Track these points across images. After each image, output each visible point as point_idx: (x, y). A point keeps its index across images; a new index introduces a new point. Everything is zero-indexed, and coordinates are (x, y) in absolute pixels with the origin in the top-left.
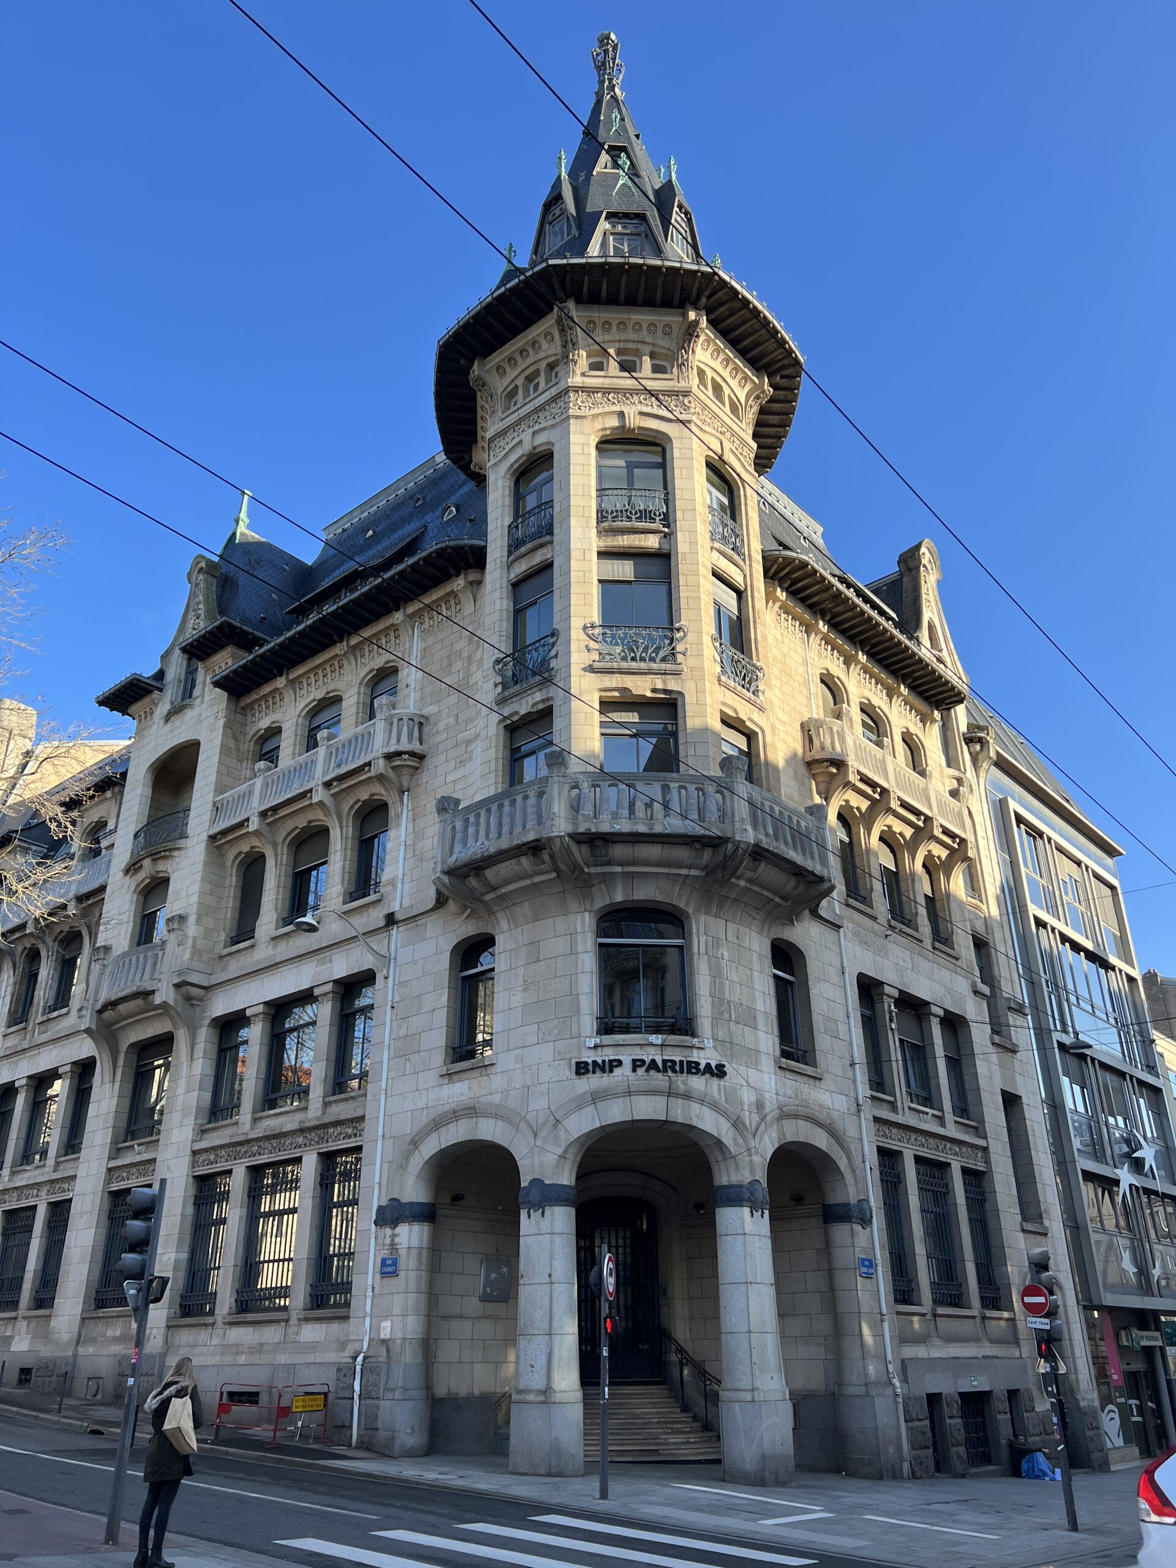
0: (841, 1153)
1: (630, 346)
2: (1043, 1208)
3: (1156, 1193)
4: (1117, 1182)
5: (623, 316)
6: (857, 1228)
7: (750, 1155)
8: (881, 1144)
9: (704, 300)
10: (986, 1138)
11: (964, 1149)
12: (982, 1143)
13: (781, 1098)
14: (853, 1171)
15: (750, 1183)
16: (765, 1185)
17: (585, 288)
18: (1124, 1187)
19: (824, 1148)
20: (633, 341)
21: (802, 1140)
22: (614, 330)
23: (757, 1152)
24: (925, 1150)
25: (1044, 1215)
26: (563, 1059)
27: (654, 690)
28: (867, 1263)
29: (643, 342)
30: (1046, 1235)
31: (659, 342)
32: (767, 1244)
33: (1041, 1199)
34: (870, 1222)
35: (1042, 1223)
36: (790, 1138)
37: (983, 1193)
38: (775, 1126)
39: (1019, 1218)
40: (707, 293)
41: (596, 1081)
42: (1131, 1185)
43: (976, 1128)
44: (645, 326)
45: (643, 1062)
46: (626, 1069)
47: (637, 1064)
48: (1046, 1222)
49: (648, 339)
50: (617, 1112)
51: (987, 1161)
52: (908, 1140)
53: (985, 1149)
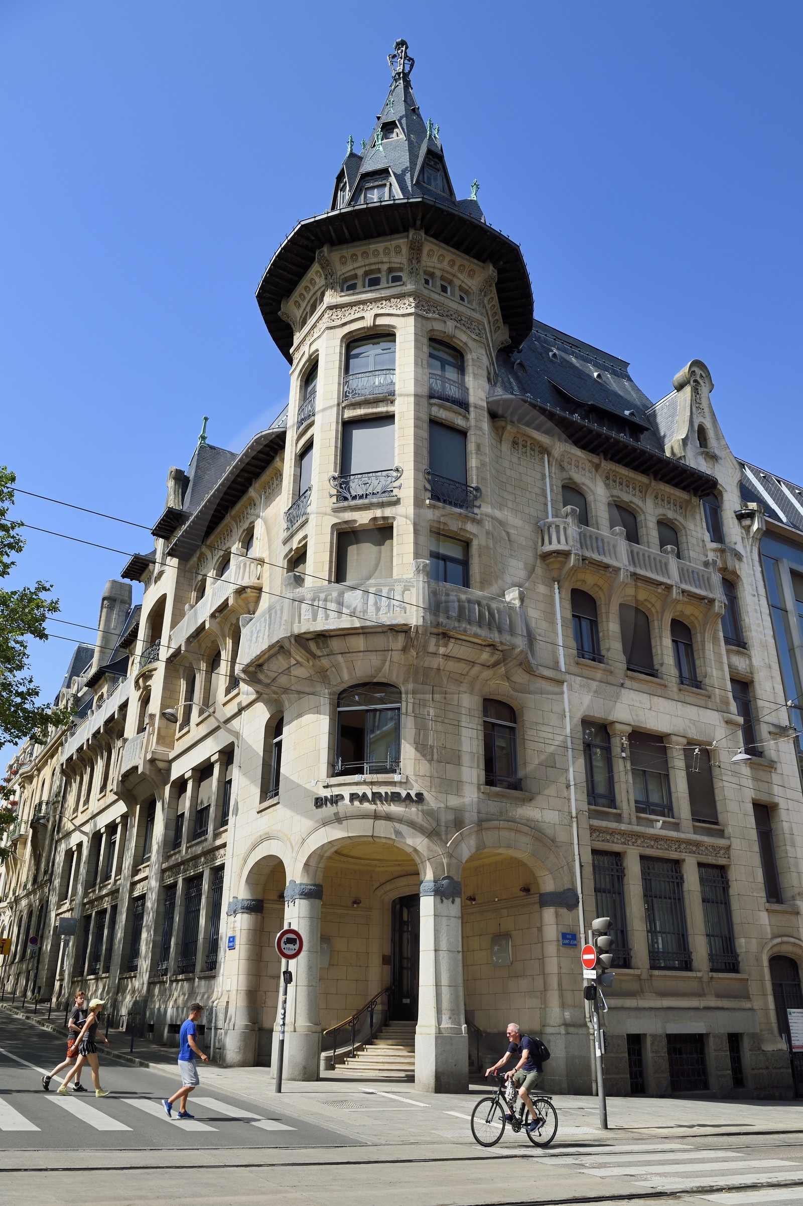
1: (373, 267)
5: (364, 248)
6: (562, 910)
7: (443, 858)
8: (597, 847)
9: (418, 223)
10: (727, 838)
11: (703, 848)
13: (481, 815)
14: (561, 867)
15: (442, 879)
16: (457, 879)
17: (333, 234)
20: (375, 264)
22: (360, 259)
23: (450, 856)
24: (653, 850)
25: (797, 897)
28: (569, 937)
29: (382, 263)
30: (795, 913)
31: (393, 260)
32: (457, 922)
33: (795, 884)
34: (576, 905)
35: (794, 904)
36: (490, 845)
37: (726, 882)
39: (763, 900)
40: (420, 217)
41: (327, 811)
43: (722, 830)
44: (381, 251)
45: (358, 795)
46: (347, 801)
47: (353, 797)
48: (799, 903)
49: (385, 260)
51: (728, 857)
52: (634, 843)
53: (727, 848)
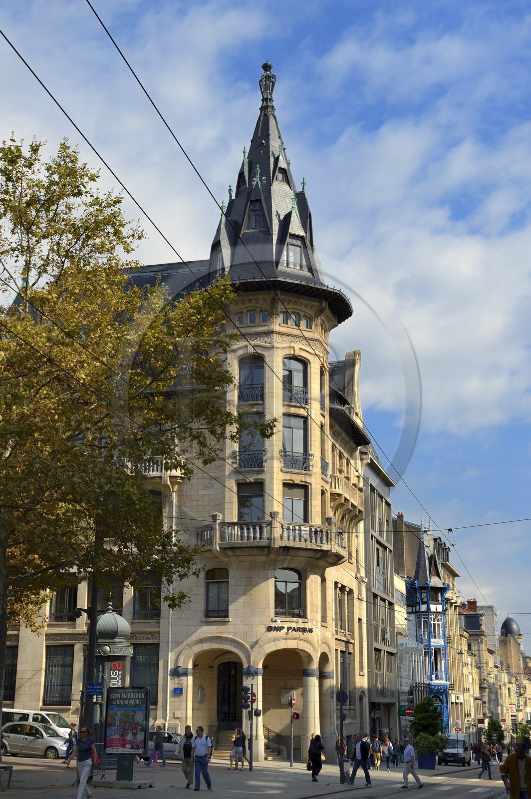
0: (329, 653)
1: (296, 311)
2: (364, 665)
4: (381, 651)
5: (296, 299)
7: (316, 659)
10: (354, 639)
11: (349, 645)
12: (353, 641)
13: (321, 637)
14: (331, 659)
15: (316, 669)
20: (298, 309)
22: (292, 304)
24: (342, 647)
26: (263, 624)
27: (302, 481)
29: (302, 311)
31: (308, 311)
33: (364, 661)
34: (334, 677)
35: (363, 670)
36: (322, 651)
37: (350, 661)
39: (359, 670)
41: (274, 634)
42: (384, 651)
43: (353, 635)
44: (304, 304)
45: (291, 628)
46: (285, 630)
47: (289, 628)
49: (304, 310)
50: (282, 645)
51: (354, 648)
52: (340, 645)
53: (354, 644)
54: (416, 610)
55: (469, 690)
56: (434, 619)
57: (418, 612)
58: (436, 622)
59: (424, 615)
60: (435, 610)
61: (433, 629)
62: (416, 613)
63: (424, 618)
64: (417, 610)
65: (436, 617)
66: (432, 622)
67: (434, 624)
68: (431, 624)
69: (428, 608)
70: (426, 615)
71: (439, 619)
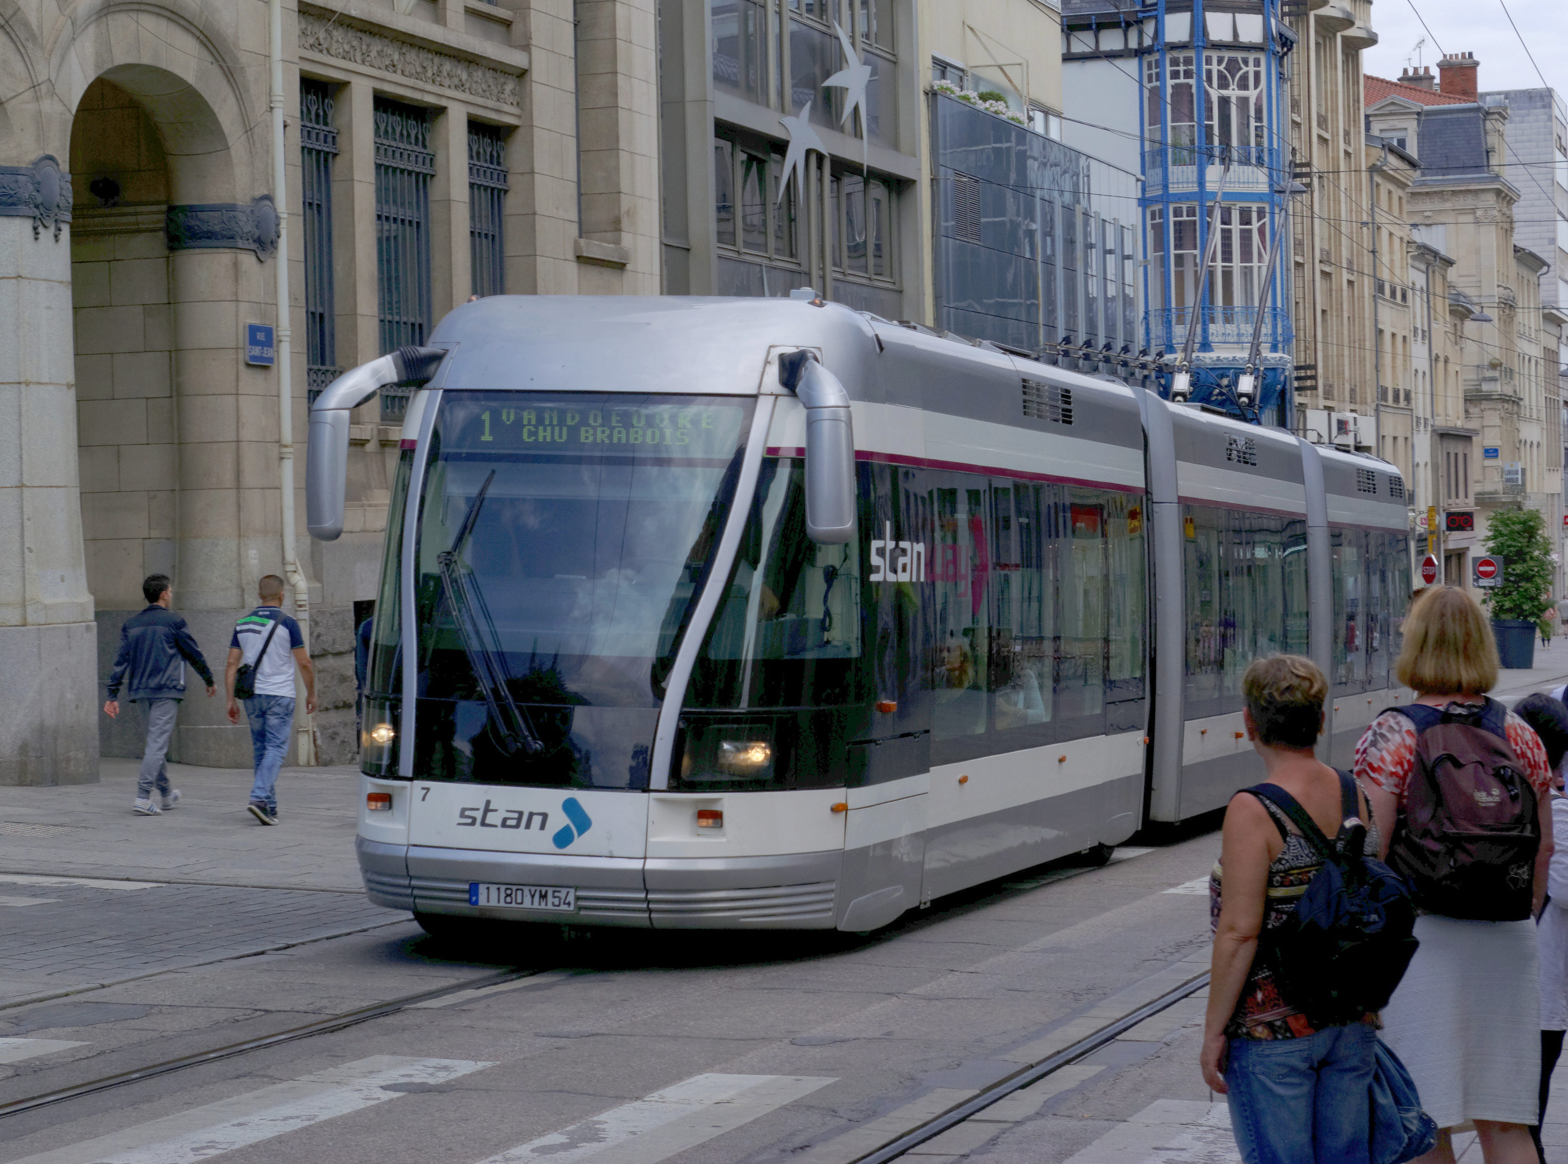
0: (226, 90)
2: (624, 206)
3: (854, 169)
4: (780, 147)
6: (248, 260)
7: (37, 99)
8: (308, 67)
10: (526, 47)
11: (478, 74)
12: (515, 58)
14: (248, 130)
15: (36, 164)
16: (65, 167)
18: (795, 155)
19: (191, 79)
21: (146, 60)
23: (52, 92)
24: (398, 78)
25: (625, 224)
28: (261, 336)
30: (620, 266)
32: (63, 299)
33: (624, 186)
34: (274, 244)
35: (617, 242)
36: (121, 58)
37: (504, 176)
38: (92, 29)
39: (574, 230)
42: (808, 152)
43: (507, 24)
48: (626, 239)
51: (523, 101)
52: (365, 55)
53: (522, 74)
54: (1140, 43)
55: (1408, 397)
56: (1221, 76)
57: (1149, 51)
58: (1233, 93)
59: (1175, 62)
60: (1228, 38)
61: (1215, 122)
62: (1140, 53)
63: (1175, 75)
64: (1147, 42)
65: (1233, 66)
66: (1215, 94)
67: (1224, 102)
68: (1209, 101)
69: (1199, 28)
70: (1188, 61)
71: (1245, 78)
